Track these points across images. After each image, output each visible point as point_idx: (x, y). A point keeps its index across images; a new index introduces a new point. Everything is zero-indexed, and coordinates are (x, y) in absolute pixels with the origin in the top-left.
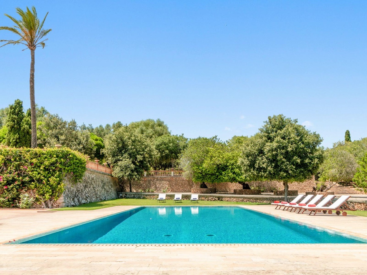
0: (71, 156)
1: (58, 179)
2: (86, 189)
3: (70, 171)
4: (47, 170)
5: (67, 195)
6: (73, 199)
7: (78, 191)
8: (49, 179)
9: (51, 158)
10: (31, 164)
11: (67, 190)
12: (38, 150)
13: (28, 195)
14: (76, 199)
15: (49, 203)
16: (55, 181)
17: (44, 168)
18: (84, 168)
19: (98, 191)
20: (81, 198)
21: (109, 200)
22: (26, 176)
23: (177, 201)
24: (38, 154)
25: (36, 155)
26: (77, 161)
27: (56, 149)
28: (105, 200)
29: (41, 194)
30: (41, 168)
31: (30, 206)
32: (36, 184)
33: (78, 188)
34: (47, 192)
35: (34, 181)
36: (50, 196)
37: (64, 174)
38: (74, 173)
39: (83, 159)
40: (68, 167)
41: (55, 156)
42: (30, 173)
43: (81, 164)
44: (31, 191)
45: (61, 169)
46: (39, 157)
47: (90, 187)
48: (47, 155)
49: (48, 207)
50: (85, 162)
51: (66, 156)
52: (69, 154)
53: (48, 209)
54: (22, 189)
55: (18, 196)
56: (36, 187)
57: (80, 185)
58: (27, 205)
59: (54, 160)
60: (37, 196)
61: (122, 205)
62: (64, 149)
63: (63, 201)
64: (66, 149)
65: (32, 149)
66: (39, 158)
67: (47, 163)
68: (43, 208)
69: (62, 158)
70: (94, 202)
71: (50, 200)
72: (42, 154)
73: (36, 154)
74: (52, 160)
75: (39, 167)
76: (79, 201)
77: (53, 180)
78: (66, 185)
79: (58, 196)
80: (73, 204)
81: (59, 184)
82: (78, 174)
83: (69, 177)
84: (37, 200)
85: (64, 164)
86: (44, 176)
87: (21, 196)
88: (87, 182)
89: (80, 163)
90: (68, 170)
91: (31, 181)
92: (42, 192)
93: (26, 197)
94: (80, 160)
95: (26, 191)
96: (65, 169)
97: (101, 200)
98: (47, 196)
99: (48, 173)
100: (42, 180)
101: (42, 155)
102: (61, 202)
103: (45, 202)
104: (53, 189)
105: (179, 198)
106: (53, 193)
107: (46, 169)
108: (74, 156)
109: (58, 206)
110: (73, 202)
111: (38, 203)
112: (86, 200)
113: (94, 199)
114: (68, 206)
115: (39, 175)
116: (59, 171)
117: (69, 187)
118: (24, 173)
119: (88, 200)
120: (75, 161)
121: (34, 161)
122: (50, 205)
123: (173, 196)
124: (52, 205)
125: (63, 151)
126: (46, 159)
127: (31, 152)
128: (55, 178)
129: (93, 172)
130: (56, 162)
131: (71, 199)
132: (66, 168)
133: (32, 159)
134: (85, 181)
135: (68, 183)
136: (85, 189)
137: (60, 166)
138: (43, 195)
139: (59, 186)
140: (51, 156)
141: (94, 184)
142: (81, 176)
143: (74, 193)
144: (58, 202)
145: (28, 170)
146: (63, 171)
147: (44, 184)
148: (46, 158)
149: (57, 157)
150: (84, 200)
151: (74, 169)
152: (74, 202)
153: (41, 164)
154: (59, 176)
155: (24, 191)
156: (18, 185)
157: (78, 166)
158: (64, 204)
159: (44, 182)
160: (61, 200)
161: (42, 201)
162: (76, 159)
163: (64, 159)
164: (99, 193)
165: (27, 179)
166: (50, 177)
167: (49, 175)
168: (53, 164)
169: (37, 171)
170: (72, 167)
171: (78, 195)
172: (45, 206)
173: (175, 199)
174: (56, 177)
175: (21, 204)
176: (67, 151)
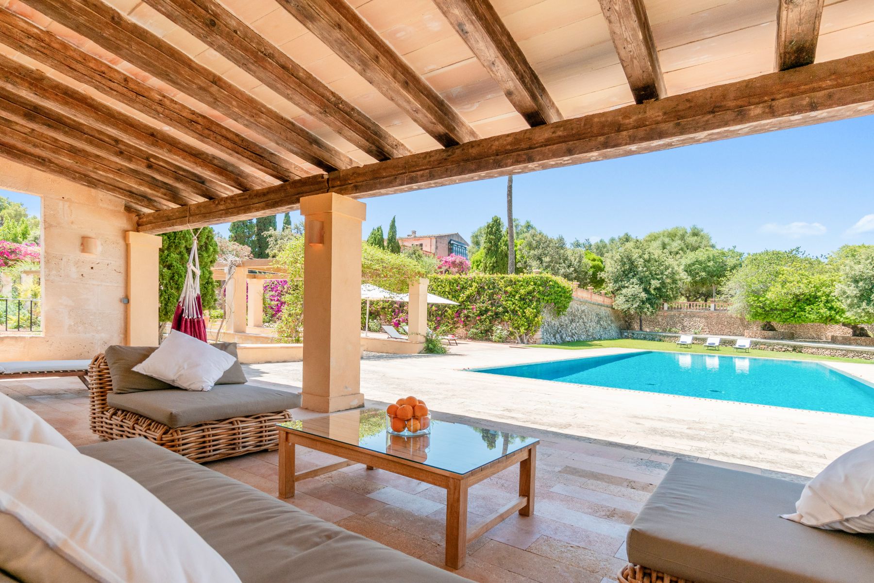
0: (551, 283)
1: (535, 310)
2: (573, 323)
3: (550, 301)
4: (524, 299)
5: (547, 331)
6: (554, 336)
7: (561, 326)
8: (525, 310)
9: (528, 286)
10: (506, 292)
11: (546, 324)
12: (513, 276)
13: (501, 328)
14: (558, 336)
15: (524, 338)
16: (531, 313)
17: (520, 297)
18: (570, 298)
19: (590, 327)
20: (565, 335)
21: (605, 339)
22: (499, 306)
23: (710, 348)
24: (514, 281)
25: (511, 283)
26: (560, 289)
27: (533, 275)
28: (600, 339)
29: (516, 327)
30: (516, 298)
31: (503, 340)
32: (510, 315)
33: (562, 322)
34: (522, 325)
35: (507, 312)
36: (525, 330)
37: (543, 304)
38: (555, 304)
39: (567, 286)
40: (547, 296)
41: (532, 283)
42: (504, 303)
43: (564, 293)
44: (505, 323)
45: (539, 299)
46: (515, 284)
47: (578, 322)
48: (523, 282)
49: (523, 342)
50: (570, 291)
51: (545, 283)
52: (550, 281)
53: (522, 345)
54: (495, 321)
55: (491, 328)
56: (510, 319)
57: (564, 319)
58: (500, 338)
59: (531, 288)
60: (511, 329)
61: (620, 347)
62: (542, 275)
63: (541, 336)
64: (547, 275)
65: (506, 276)
66: (514, 286)
67: (522, 291)
68: (517, 343)
69: (540, 285)
70: (583, 341)
71: (526, 335)
72: (518, 281)
73: (511, 281)
74: (529, 289)
75: (514, 296)
76: (561, 337)
77: (529, 311)
78: (546, 317)
79: (535, 331)
80: (553, 340)
81: (536, 316)
82: (560, 305)
83: (549, 308)
84: (512, 334)
85: (543, 293)
86: (519, 307)
87: (494, 328)
88: (575, 316)
89: (563, 291)
90: (548, 301)
91: (504, 312)
92: (516, 325)
93: (499, 330)
94: (563, 288)
95: (500, 323)
96: (543, 299)
97: (595, 339)
98: (522, 330)
99: (524, 304)
100: (517, 311)
101: (517, 283)
102: (538, 338)
103: (520, 336)
104: (530, 323)
105: (714, 344)
106: (529, 327)
107: (522, 299)
108: (556, 283)
109: (535, 343)
110: (553, 338)
111: (512, 337)
112: (572, 337)
113: (583, 337)
114: (546, 343)
115: (514, 305)
116: (536, 301)
117: (549, 320)
118: (498, 303)
119: (575, 338)
120: (556, 289)
121: (509, 289)
122: (525, 341)
123: (704, 340)
124: (528, 341)
125: (542, 277)
126: (522, 287)
127: (505, 279)
128: (531, 310)
129: (583, 302)
130: (534, 290)
131: (552, 335)
132: (545, 298)
133: (506, 287)
134: (572, 314)
135: (549, 315)
136: (571, 323)
137: (537, 296)
138: (519, 329)
139: (536, 319)
140: (528, 283)
141: (585, 318)
142: (565, 307)
143: (556, 328)
144: (535, 337)
145: (502, 299)
146: (541, 301)
147: (519, 316)
148: (522, 285)
149: (535, 284)
150: (569, 338)
151: (556, 299)
152: (555, 339)
153: (517, 292)
154: (536, 308)
155: (496, 323)
156: (490, 315)
157: (561, 296)
158: (542, 340)
159: (519, 313)
160: (539, 335)
161: (517, 335)
162: (558, 287)
163: (543, 287)
164: (591, 330)
165: (501, 309)
166: (526, 308)
167: (525, 306)
168: (529, 293)
169: (511, 301)
170: (553, 297)
171: (561, 331)
172: (519, 341)
173: (707, 344)
174: (533, 309)
175: (494, 337)
176: (547, 278)
